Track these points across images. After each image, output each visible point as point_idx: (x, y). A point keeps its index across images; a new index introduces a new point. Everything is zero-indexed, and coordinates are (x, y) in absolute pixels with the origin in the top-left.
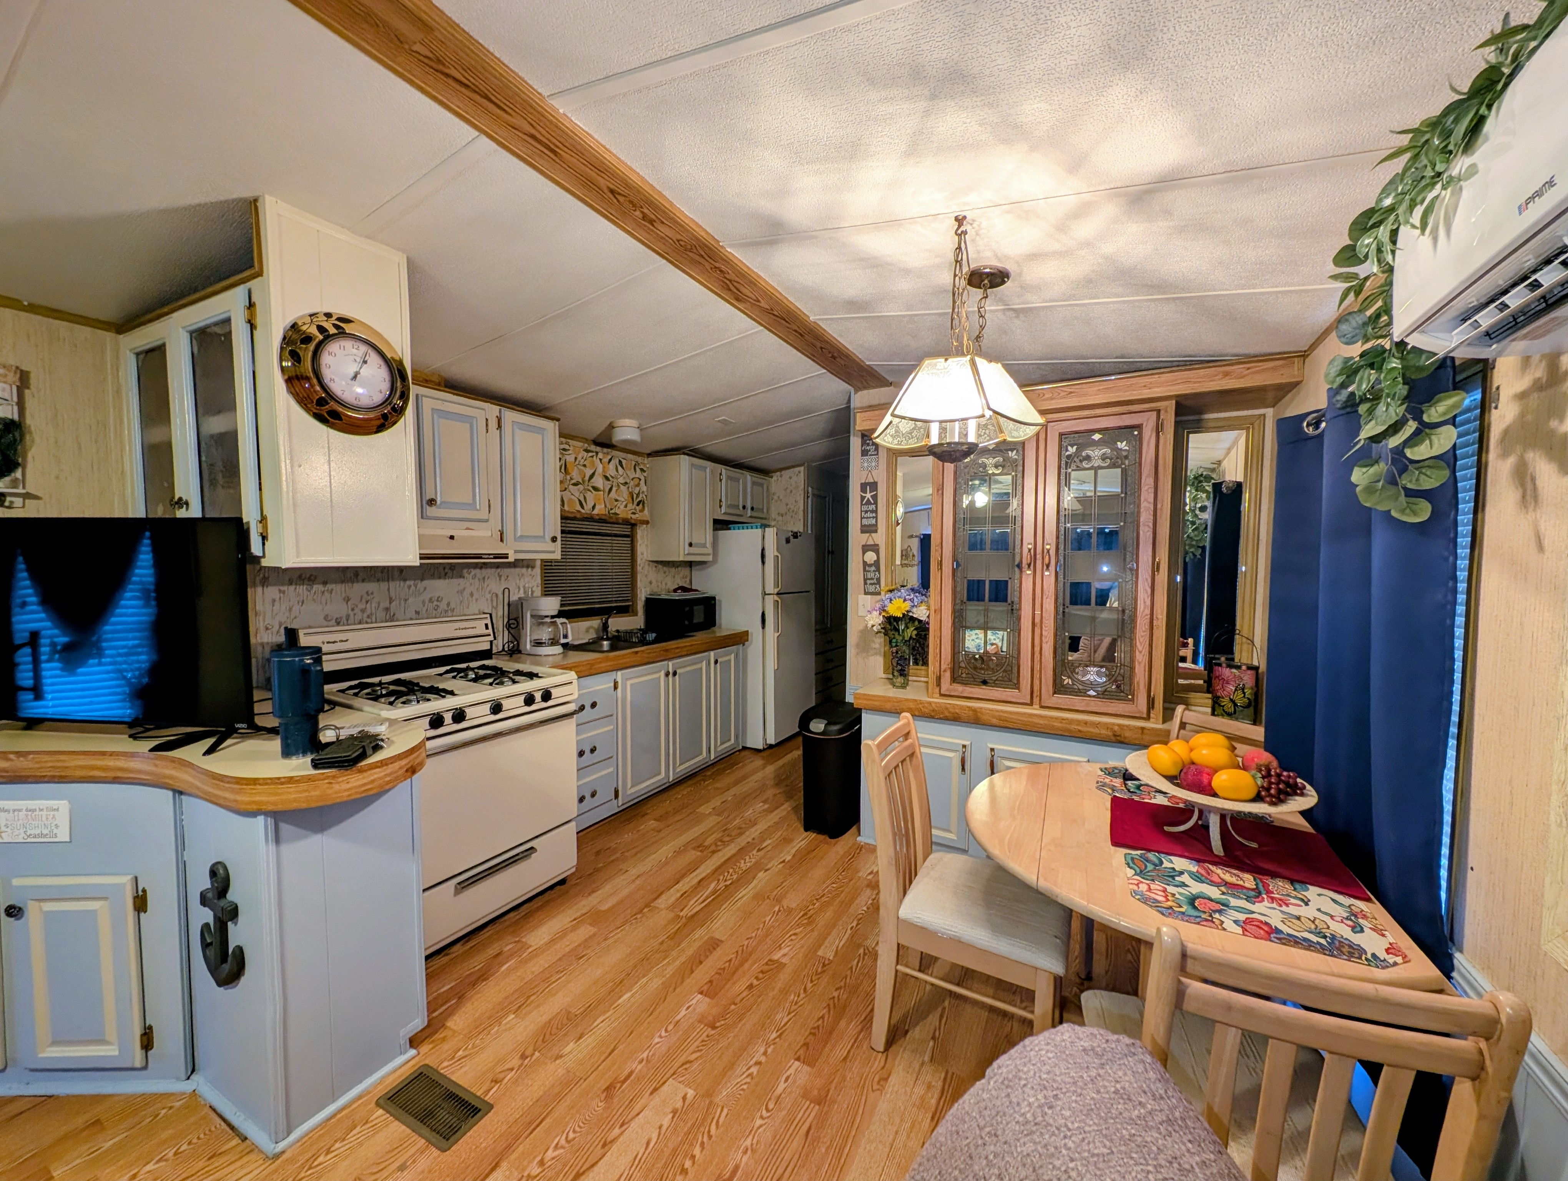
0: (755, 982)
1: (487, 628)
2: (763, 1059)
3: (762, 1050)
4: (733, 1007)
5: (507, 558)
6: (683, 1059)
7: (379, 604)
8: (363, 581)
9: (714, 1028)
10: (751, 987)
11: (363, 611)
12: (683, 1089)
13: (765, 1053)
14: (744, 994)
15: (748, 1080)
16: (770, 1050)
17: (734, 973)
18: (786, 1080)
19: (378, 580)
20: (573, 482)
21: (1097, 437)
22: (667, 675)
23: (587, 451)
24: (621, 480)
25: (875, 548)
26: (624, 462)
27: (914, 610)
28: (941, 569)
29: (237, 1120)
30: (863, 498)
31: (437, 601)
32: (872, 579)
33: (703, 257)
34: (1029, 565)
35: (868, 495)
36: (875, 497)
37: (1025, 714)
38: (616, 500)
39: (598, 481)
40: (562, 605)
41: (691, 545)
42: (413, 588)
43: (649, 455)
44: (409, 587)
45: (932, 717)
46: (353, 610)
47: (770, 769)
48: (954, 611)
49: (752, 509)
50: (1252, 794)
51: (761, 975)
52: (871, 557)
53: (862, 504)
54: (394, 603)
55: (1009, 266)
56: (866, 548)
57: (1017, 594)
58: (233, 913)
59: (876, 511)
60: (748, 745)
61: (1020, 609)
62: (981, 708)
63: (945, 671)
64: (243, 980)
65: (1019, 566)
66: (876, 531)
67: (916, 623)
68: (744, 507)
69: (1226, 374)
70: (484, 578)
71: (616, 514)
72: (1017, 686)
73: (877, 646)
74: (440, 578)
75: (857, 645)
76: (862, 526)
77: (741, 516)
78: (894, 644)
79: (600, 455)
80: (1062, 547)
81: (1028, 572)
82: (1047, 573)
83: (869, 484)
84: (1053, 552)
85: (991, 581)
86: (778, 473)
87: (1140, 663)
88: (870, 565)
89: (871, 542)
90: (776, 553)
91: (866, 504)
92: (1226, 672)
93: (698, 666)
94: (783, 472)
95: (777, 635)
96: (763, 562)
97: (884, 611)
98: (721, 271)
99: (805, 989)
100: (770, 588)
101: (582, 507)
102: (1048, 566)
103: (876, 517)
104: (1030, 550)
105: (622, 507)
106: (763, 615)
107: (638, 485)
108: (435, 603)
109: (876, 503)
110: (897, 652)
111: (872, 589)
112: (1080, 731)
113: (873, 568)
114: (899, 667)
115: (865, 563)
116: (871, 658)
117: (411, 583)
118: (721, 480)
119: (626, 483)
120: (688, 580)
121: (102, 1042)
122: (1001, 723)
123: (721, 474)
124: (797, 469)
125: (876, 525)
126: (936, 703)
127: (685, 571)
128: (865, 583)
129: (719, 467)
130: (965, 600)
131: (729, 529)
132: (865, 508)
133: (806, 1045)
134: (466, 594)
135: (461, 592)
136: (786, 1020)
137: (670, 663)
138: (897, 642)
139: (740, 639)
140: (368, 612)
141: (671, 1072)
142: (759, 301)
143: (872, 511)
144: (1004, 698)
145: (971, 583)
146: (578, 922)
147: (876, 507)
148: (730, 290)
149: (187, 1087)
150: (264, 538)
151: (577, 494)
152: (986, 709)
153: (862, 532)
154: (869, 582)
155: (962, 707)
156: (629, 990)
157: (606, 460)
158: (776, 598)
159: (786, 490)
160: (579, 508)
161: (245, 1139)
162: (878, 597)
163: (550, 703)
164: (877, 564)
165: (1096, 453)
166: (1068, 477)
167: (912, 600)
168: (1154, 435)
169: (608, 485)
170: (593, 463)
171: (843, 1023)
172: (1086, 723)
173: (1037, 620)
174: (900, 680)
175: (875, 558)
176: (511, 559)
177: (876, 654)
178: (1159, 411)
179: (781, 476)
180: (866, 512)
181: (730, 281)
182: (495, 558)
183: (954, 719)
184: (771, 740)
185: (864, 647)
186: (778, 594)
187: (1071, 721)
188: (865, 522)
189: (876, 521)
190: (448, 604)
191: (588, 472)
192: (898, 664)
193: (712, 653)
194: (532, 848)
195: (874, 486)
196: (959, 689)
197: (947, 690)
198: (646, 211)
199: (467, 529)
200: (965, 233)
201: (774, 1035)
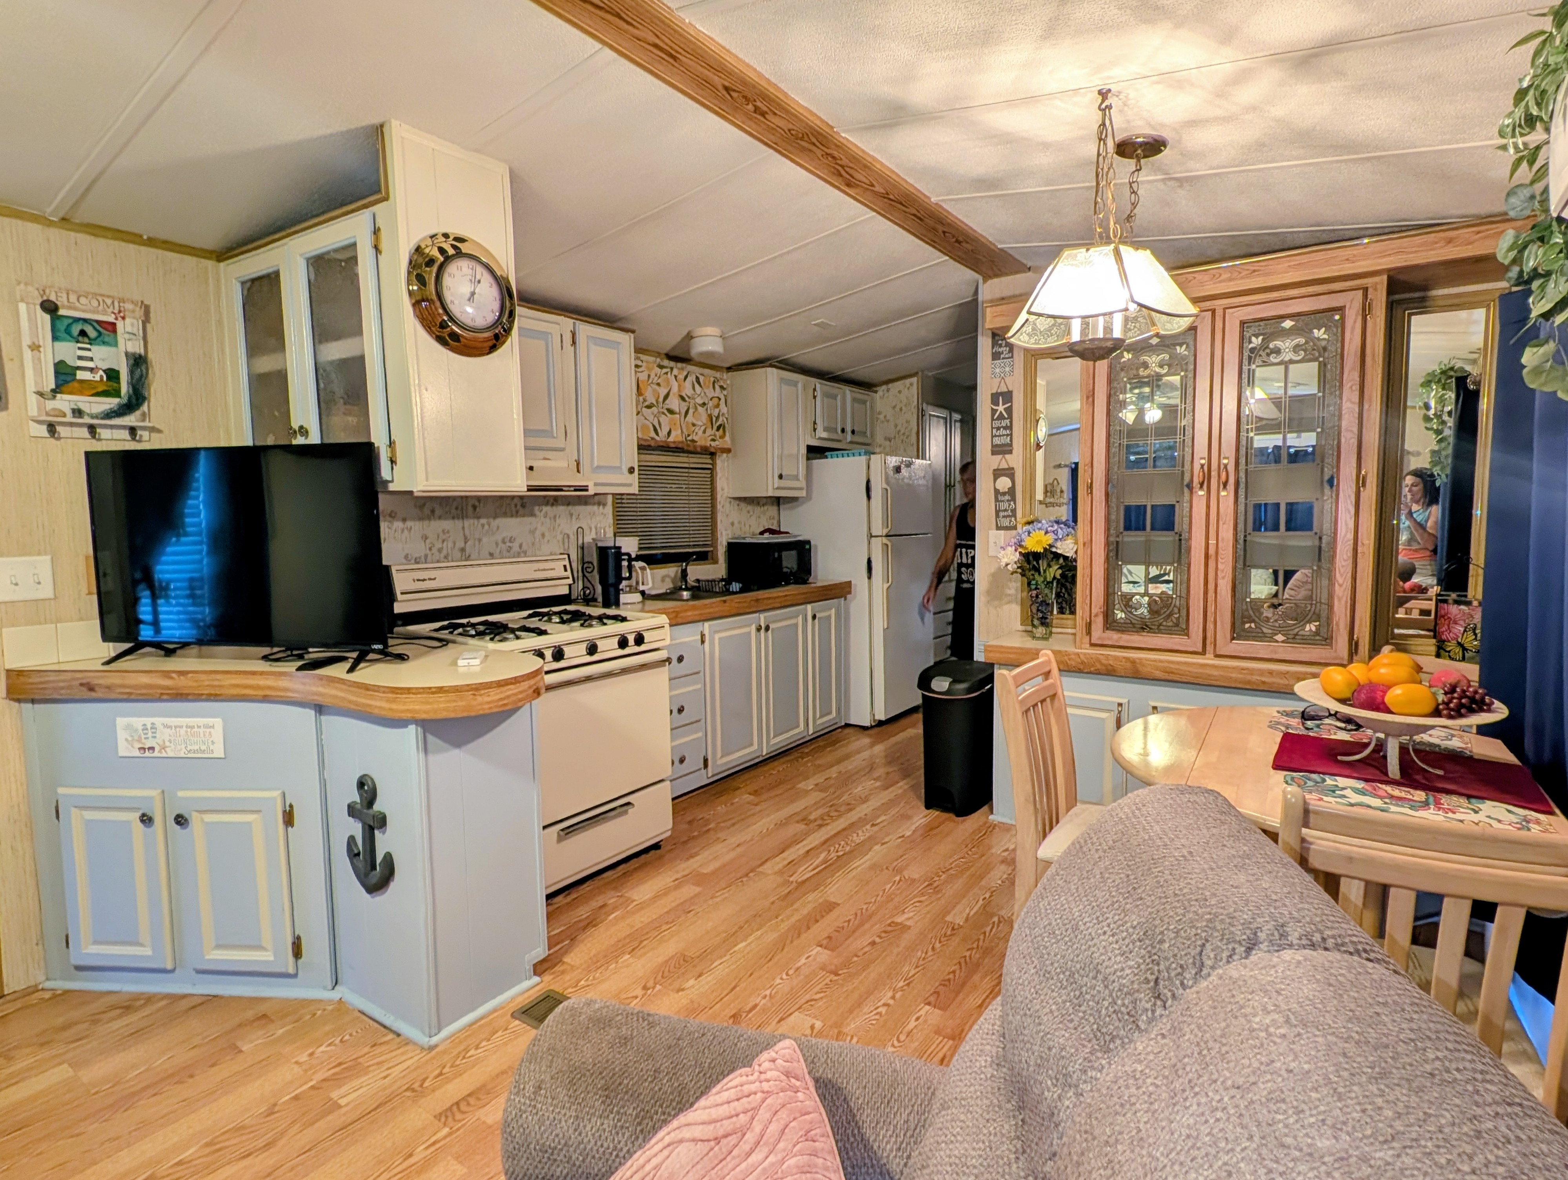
0: (878, 940)
1: (566, 570)
2: (891, 1002)
3: (890, 994)
4: (855, 959)
5: (587, 490)
6: (807, 997)
7: (454, 543)
8: (440, 518)
9: (837, 974)
10: (873, 943)
11: (440, 550)
12: (810, 1021)
13: (893, 998)
14: (866, 949)
15: (877, 1017)
16: (898, 995)
17: (854, 932)
18: (917, 1019)
19: (453, 518)
20: (647, 404)
21: (1288, 324)
22: (759, 629)
23: (661, 367)
24: (699, 401)
25: (1009, 473)
26: (701, 379)
27: (1059, 544)
28: (1091, 493)
29: (388, 1020)
30: (994, 411)
31: (510, 541)
32: (1005, 510)
33: (814, 144)
34: (1202, 485)
35: (1001, 408)
36: (1009, 410)
37: (1194, 664)
38: (694, 425)
39: (674, 403)
40: (640, 549)
41: (781, 477)
42: (486, 527)
43: (729, 369)
44: (483, 525)
45: (1080, 671)
46: (430, 549)
47: (879, 749)
48: (1108, 544)
49: (853, 432)
50: (1429, 708)
51: (883, 935)
52: (1004, 483)
53: (993, 419)
54: (469, 543)
55: (1165, 134)
56: (998, 473)
57: (1186, 520)
58: (382, 821)
59: (1010, 428)
60: (852, 722)
61: (1190, 538)
62: (1140, 659)
63: (1096, 615)
64: (393, 886)
65: (1190, 486)
66: (1010, 452)
67: (1061, 561)
68: (843, 431)
69: (1450, 241)
70: (555, 517)
71: (693, 441)
72: (1186, 632)
73: (1012, 592)
74: (512, 516)
75: (988, 592)
76: (993, 446)
77: (839, 441)
78: (1033, 587)
79: (675, 372)
80: (1243, 461)
81: (1201, 493)
82: (1223, 493)
83: (1002, 394)
84: (1231, 468)
85: (1153, 506)
86: (884, 387)
87: (1340, 600)
88: (1004, 494)
89: (1004, 465)
90: (885, 486)
91: (998, 419)
92: (1454, 610)
93: (793, 621)
94: (890, 385)
95: (886, 586)
96: (869, 497)
97: (1021, 546)
98: (834, 158)
99: (933, 948)
100: (878, 529)
101: (657, 434)
102: (1225, 485)
103: (1011, 435)
104: (1202, 466)
105: (700, 433)
106: (869, 562)
107: (718, 406)
108: (508, 544)
109: (1010, 417)
110: (1037, 596)
111: (1006, 522)
112: (1264, 683)
113: (1007, 497)
114: (1040, 615)
115: (997, 491)
116: (1006, 607)
117: (483, 521)
118: (815, 397)
119: (704, 404)
120: (775, 522)
121: (260, 947)
122: (1167, 676)
123: (815, 390)
124: (907, 381)
125: (1011, 445)
126: (1085, 654)
127: (772, 510)
128: (997, 516)
129: (813, 380)
130: (1122, 530)
131: (826, 457)
132: (997, 424)
133: (937, 993)
134: (538, 534)
135: (533, 532)
136: (913, 972)
137: (762, 616)
138: (1037, 584)
139: (841, 591)
140: (444, 552)
141: (797, 1006)
142: (873, 185)
143: (1005, 428)
144: (1170, 647)
145: (1128, 509)
146: (679, 884)
147: (1011, 422)
148: (841, 176)
149: (335, 995)
150: (393, 462)
151: (651, 418)
152: (1147, 660)
153: (994, 453)
154: (1001, 514)
155: (1116, 658)
156: (744, 940)
157: (681, 377)
158: (885, 540)
159: (894, 407)
160: (653, 434)
161: (399, 1035)
162: (1014, 532)
163: (643, 648)
164: (1012, 491)
165: (1285, 345)
166: (1251, 375)
167: (1055, 532)
168: (1360, 318)
169: (684, 406)
170: (668, 381)
171: (976, 978)
172: (1271, 673)
173: (1212, 551)
174: (1041, 631)
175: (1010, 485)
176: (591, 492)
177: (1009, 602)
178: (1365, 290)
179: (888, 390)
180: (998, 429)
181: (842, 166)
182: (575, 490)
183: (1108, 672)
184: (881, 716)
185: (996, 594)
186: (887, 536)
187: (1251, 671)
188: (997, 441)
189: (1011, 440)
190: (521, 546)
191: (663, 392)
192: (1038, 610)
193: (809, 607)
194: (628, 804)
195: (1007, 396)
196: (1114, 637)
197: (1099, 638)
198: (758, 104)
199: (545, 459)
200: (1109, 107)
201: (901, 984)
